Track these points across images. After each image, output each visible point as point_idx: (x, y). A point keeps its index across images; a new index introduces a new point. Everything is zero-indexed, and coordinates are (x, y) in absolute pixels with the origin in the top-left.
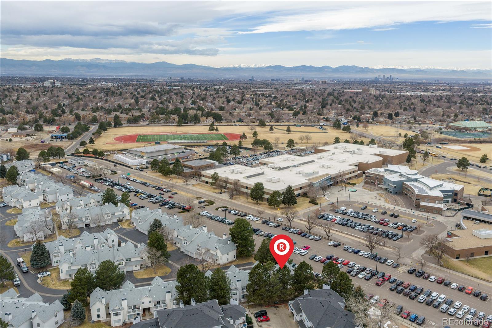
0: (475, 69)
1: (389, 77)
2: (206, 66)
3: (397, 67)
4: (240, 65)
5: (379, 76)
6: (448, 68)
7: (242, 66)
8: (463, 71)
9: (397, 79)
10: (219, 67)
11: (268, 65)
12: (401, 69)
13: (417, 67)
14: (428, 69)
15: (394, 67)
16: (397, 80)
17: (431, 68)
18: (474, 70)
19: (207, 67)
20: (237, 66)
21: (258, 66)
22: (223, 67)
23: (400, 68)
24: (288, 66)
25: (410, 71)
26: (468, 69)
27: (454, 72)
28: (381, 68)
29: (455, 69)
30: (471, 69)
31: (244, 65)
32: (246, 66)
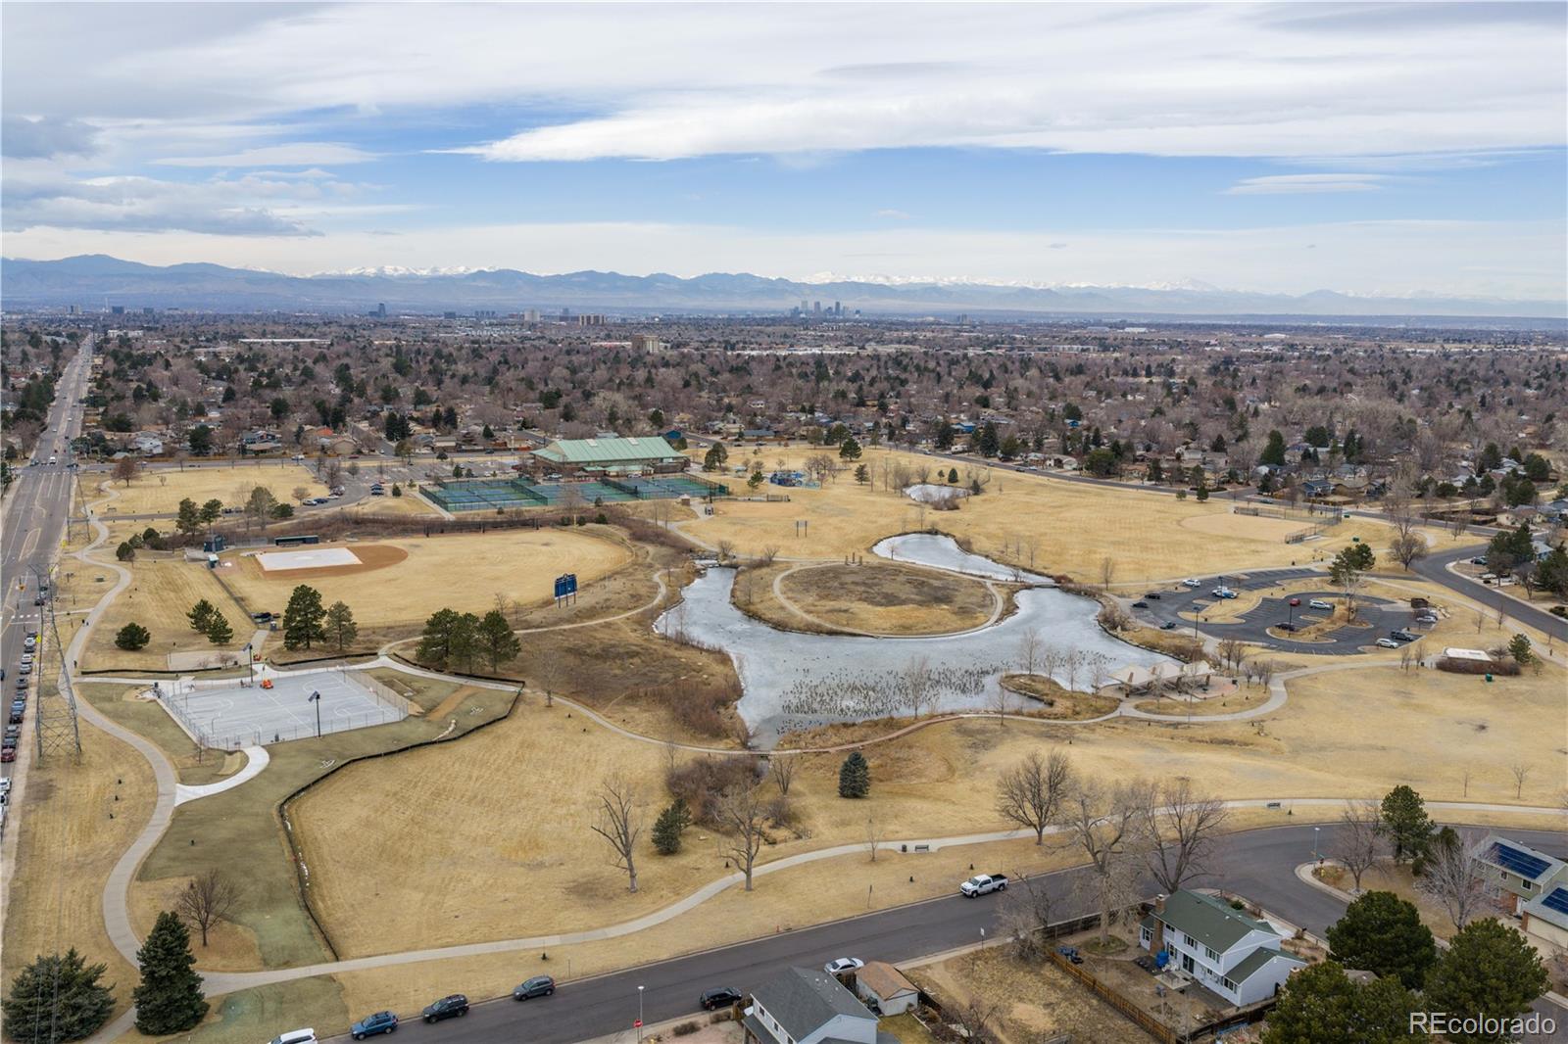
0: (1083, 285)
1: (833, 305)
2: (263, 270)
3: (871, 280)
4: (381, 269)
5: (805, 303)
6: (1011, 283)
7: (389, 270)
8: (1049, 291)
9: (858, 312)
10: (309, 276)
11: (474, 270)
12: (881, 286)
13: (929, 280)
14: (957, 284)
15: (862, 280)
16: (857, 316)
17: (965, 281)
18: (1078, 288)
19: (263, 273)
20: (371, 271)
21: (443, 271)
22: (323, 274)
23: (881, 280)
24: (543, 275)
25: (908, 292)
26: (1065, 285)
27: (1025, 292)
28: (827, 281)
29: (1030, 286)
30: (1073, 286)
31: (396, 270)
32: (402, 271)
